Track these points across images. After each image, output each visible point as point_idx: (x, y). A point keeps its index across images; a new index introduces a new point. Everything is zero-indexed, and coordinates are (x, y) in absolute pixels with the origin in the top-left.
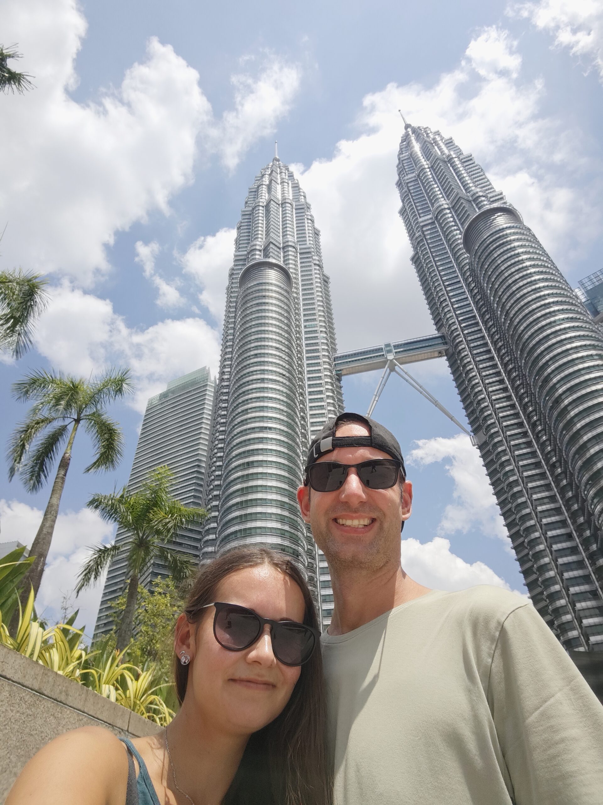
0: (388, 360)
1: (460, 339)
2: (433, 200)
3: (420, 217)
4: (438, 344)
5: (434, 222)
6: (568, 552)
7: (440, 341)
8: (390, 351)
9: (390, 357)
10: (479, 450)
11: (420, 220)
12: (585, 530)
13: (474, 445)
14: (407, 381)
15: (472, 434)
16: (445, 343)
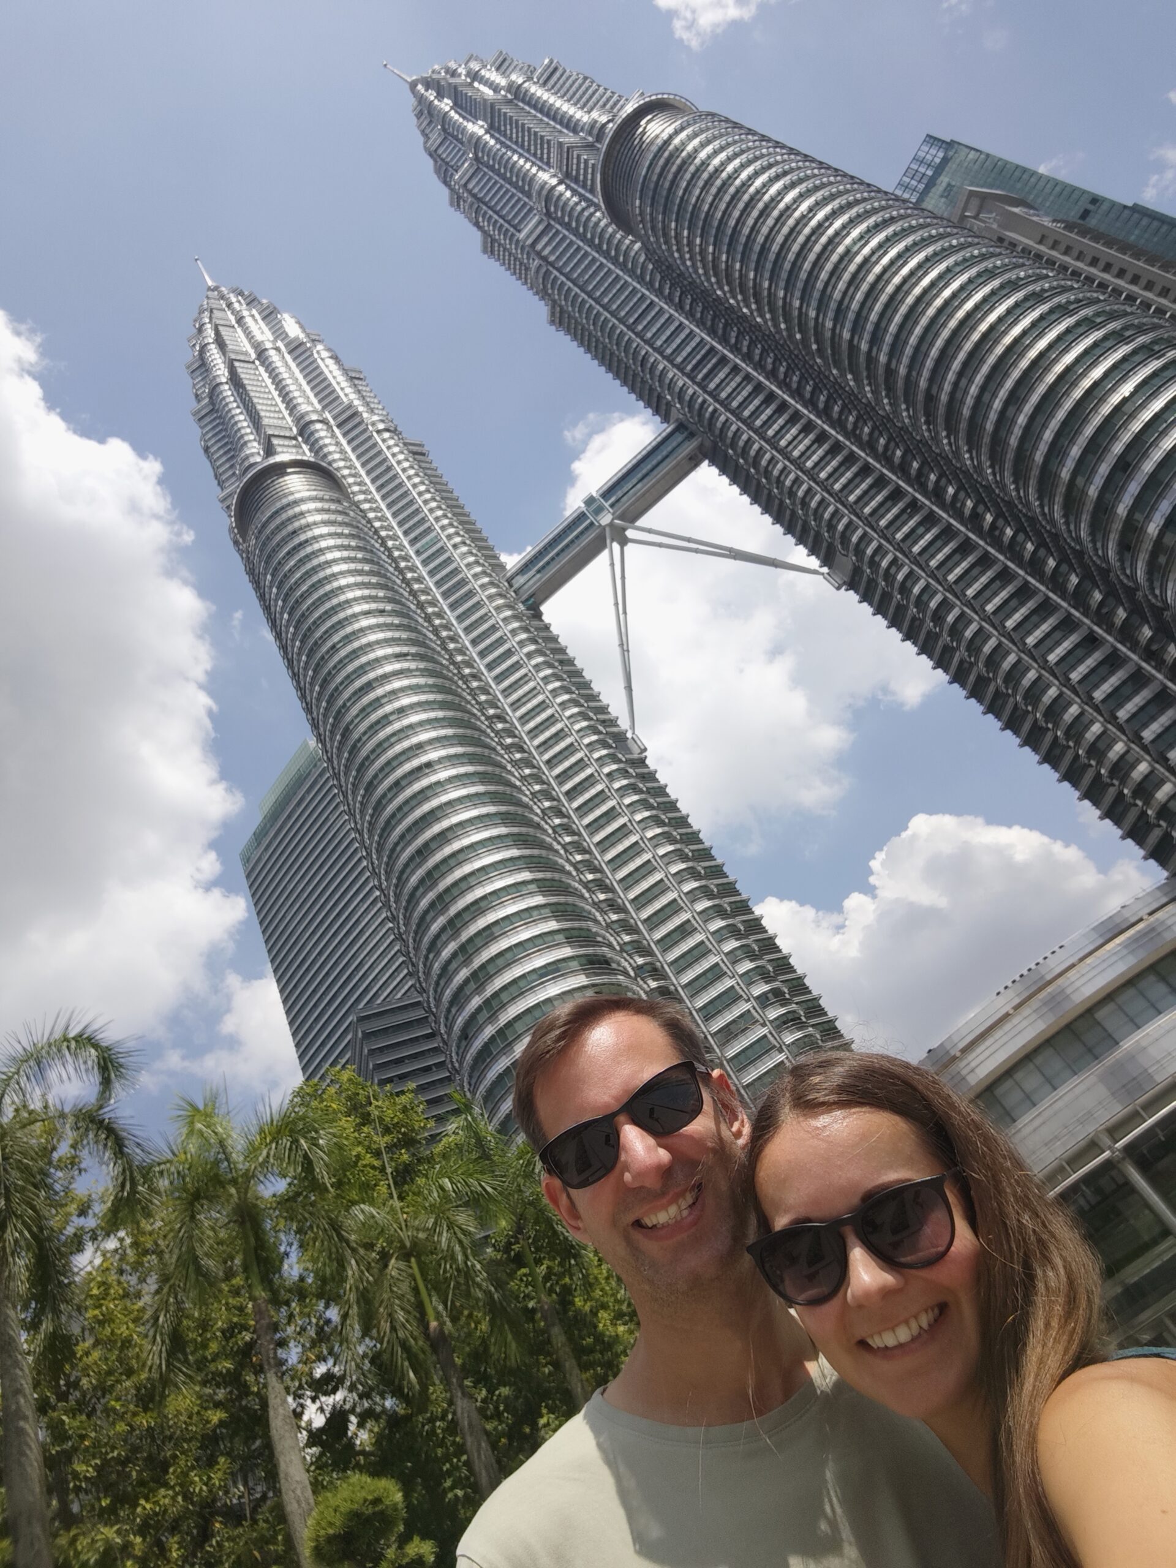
0: (604, 528)
1: (711, 409)
2: (524, 183)
3: (519, 231)
4: (679, 445)
5: (549, 224)
6: (1103, 671)
7: (679, 437)
8: (599, 510)
9: (606, 519)
10: (851, 592)
11: (522, 236)
12: (1112, 613)
13: (838, 588)
14: (660, 545)
15: (825, 570)
16: (692, 435)
